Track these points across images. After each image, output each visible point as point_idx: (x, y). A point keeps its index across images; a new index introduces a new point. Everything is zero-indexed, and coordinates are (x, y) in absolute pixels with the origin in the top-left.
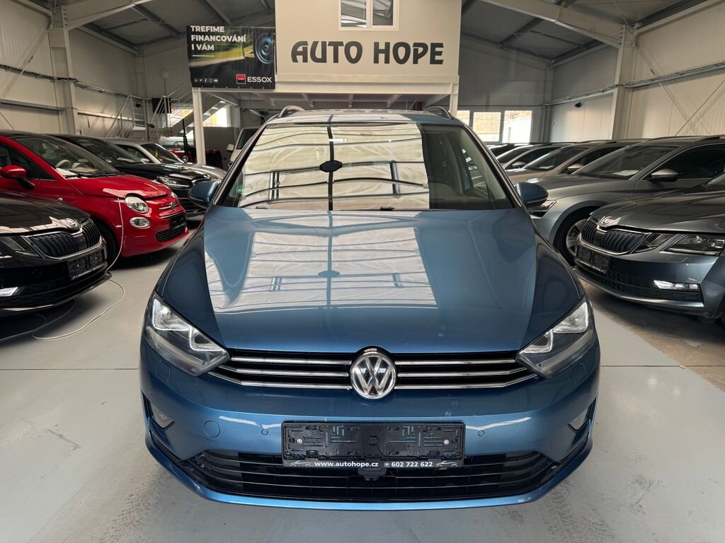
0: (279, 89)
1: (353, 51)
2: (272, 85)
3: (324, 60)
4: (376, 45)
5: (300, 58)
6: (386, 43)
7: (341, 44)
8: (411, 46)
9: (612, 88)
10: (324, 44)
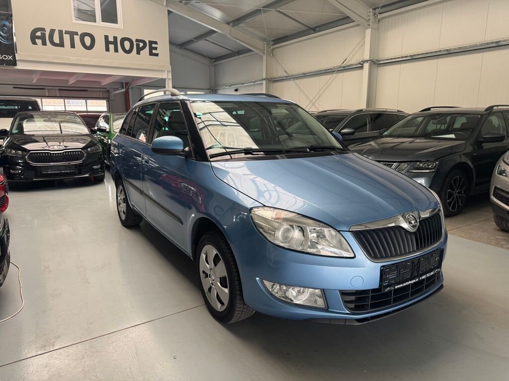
0: (20, 66)
1: (87, 40)
2: (14, 63)
3: (61, 44)
4: (106, 37)
5: (39, 41)
6: (114, 37)
7: (76, 34)
8: (134, 41)
9: (262, 80)
10: (61, 32)
